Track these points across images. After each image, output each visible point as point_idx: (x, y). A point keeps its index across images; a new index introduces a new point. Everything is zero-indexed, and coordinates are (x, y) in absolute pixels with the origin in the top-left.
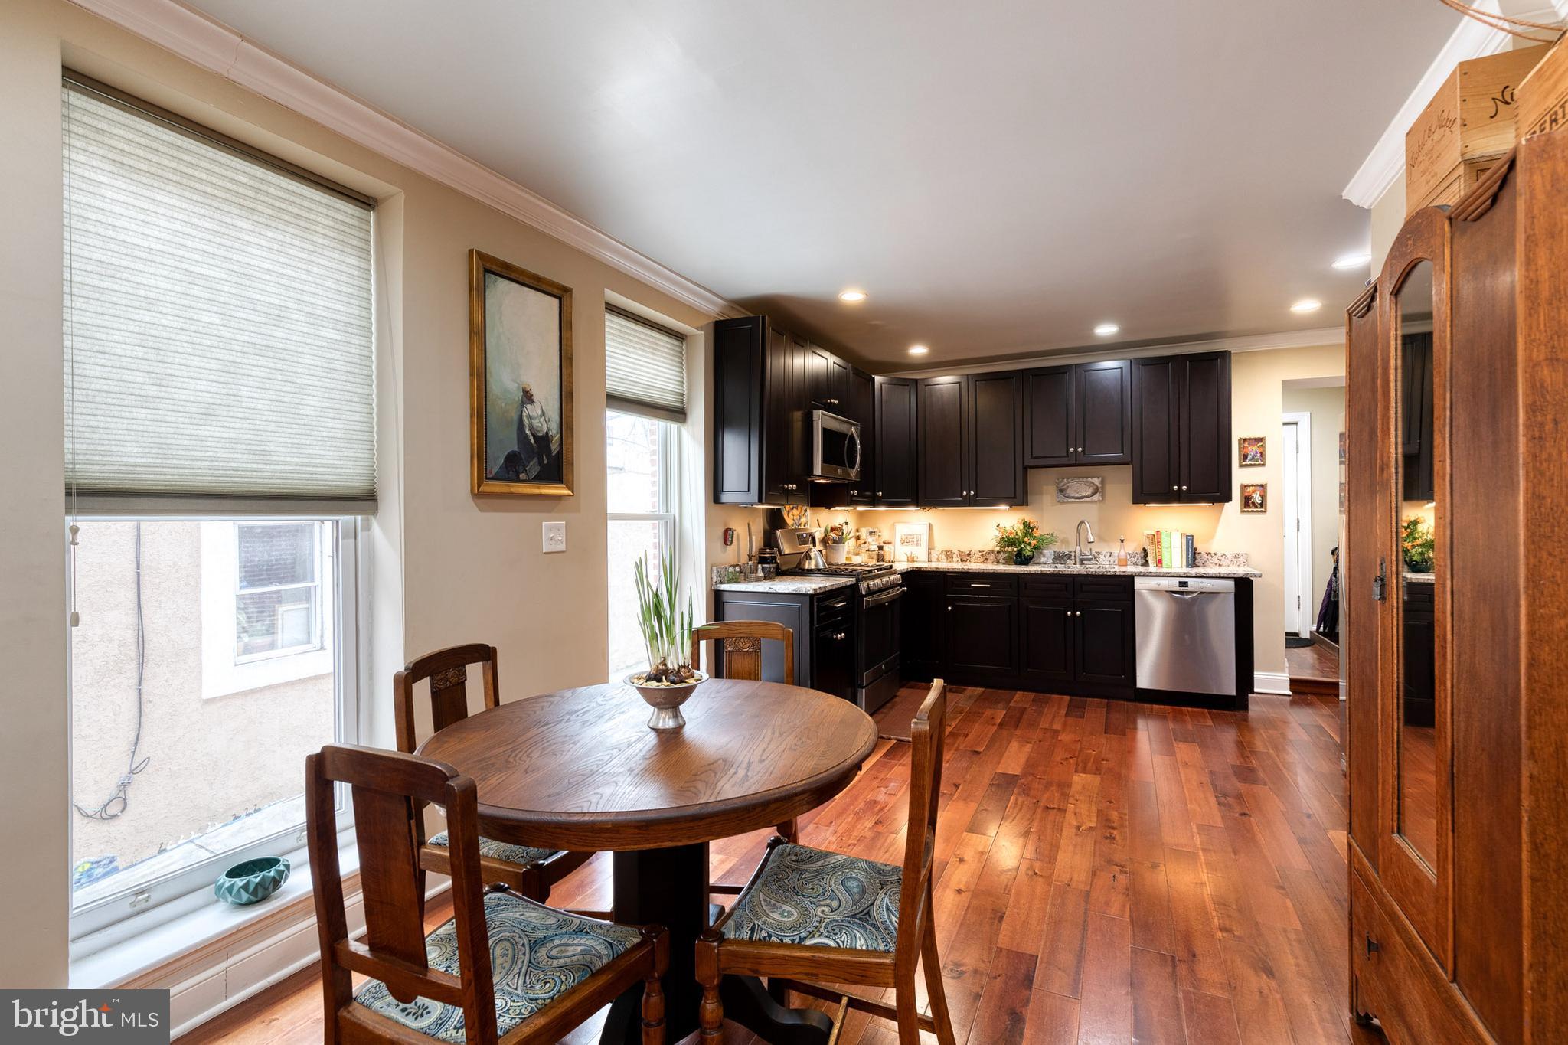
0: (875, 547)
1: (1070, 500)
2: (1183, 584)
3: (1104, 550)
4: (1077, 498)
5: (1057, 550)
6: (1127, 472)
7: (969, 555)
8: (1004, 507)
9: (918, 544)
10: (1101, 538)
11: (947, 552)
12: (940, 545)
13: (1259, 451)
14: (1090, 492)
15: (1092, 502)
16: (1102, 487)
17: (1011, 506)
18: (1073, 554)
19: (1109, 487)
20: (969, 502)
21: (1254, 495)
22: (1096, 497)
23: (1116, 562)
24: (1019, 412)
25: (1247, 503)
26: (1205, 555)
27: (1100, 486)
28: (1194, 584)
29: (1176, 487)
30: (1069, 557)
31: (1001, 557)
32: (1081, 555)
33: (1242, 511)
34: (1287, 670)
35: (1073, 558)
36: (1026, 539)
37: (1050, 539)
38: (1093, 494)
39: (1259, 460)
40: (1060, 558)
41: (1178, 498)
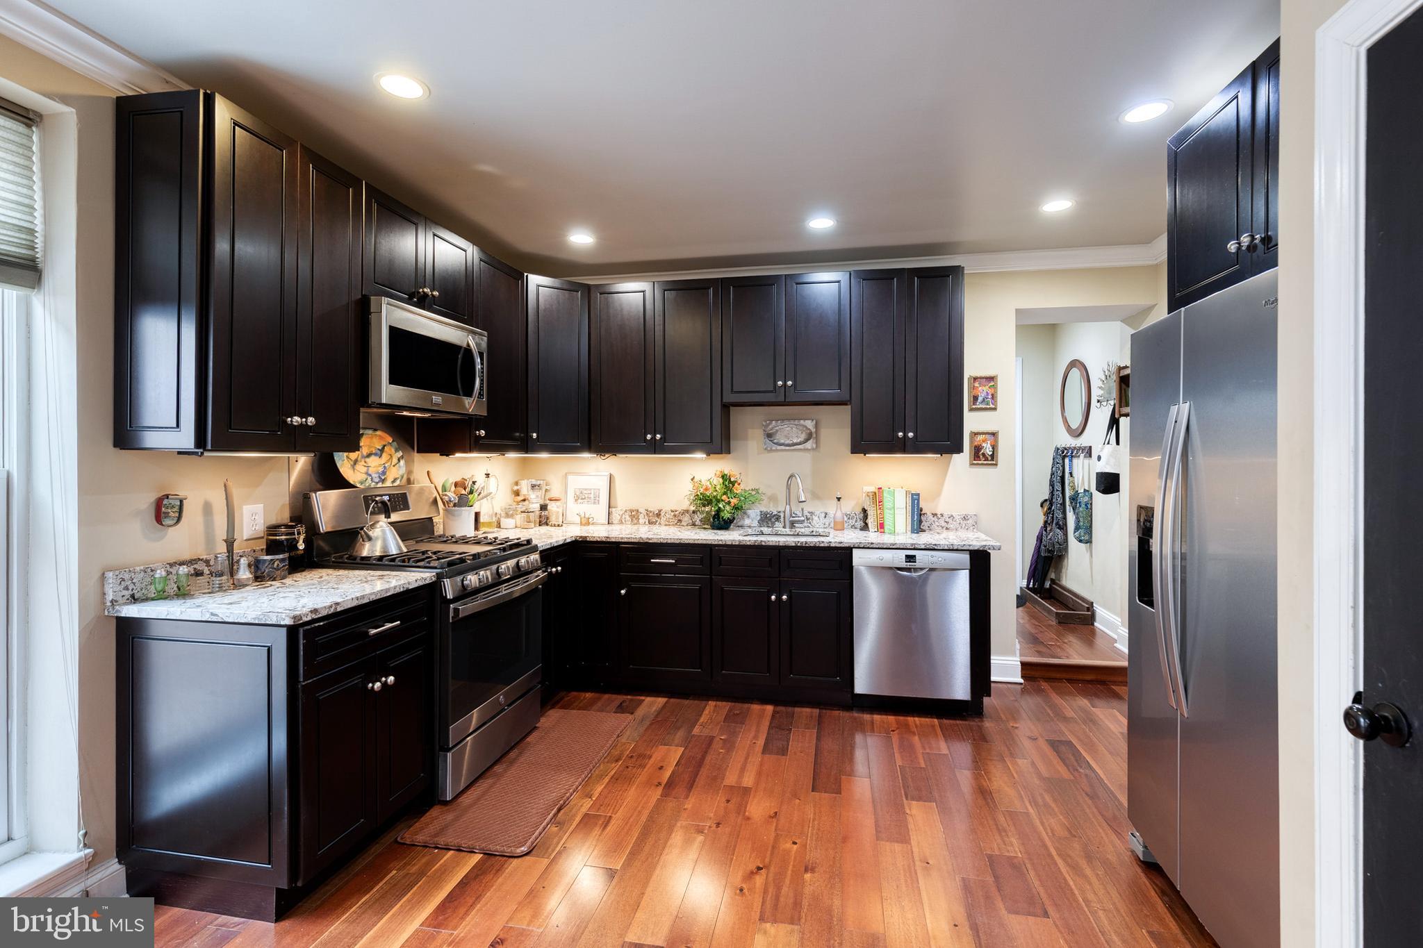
0: (536, 507)
1: (779, 448)
2: (910, 558)
3: (817, 508)
4: (788, 445)
5: (764, 509)
6: (845, 414)
7: (658, 515)
8: (700, 455)
9: (596, 501)
10: (816, 496)
11: (632, 511)
12: (624, 501)
13: (990, 392)
14: (802, 437)
15: (805, 450)
16: (816, 432)
17: (708, 454)
18: (782, 515)
19: (825, 433)
20: (655, 448)
21: (984, 445)
22: (809, 445)
23: (832, 525)
25: (977, 453)
26: (931, 517)
27: (813, 430)
28: (922, 558)
29: (901, 434)
30: (778, 518)
31: (698, 518)
32: (791, 516)
33: (972, 464)
34: (1018, 652)
35: (782, 519)
36: (724, 497)
37: (753, 496)
38: (806, 441)
39: (990, 404)
40: (768, 519)
41: (903, 447)
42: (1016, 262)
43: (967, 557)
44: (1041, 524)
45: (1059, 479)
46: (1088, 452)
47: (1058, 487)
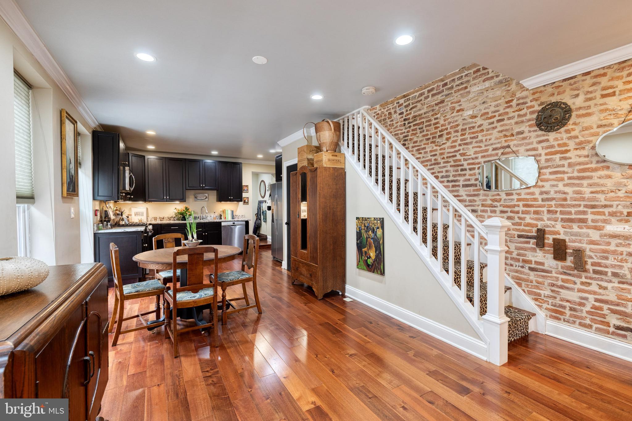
1: (199, 200)
2: (233, 223)
3: (209, 215)
4: (201, 200)
6: (215, 192)
7: (163, 218)
8: (178, 202)
9: (142, 215)
10: (209, 212)
11: (154, 218)
12: (151, 215)
13: (247, 189)
15: (205, 201)
16: (208, 197)
17: (180, 202)
19: (210, 197)
20: (162, 200)
21: (246, 200)
22: (206, 200)
23: (214, 219)
24: (184, 172)
25: (245, 202)
26: (236, 215)
28: (236, 223)
29: (229, 197)
30: (199, 218)
31: (175, 219)
32: (202, 217)
33: (244, 204)
36: (186, 212)
38: (205, 199)
39: (247, 191)
41: (231, 200)
42: (251, 162)
43: (245, 222)
44: (255, 219)
45: (259, 208)
46: (266, 202)
47: (259, 210)
